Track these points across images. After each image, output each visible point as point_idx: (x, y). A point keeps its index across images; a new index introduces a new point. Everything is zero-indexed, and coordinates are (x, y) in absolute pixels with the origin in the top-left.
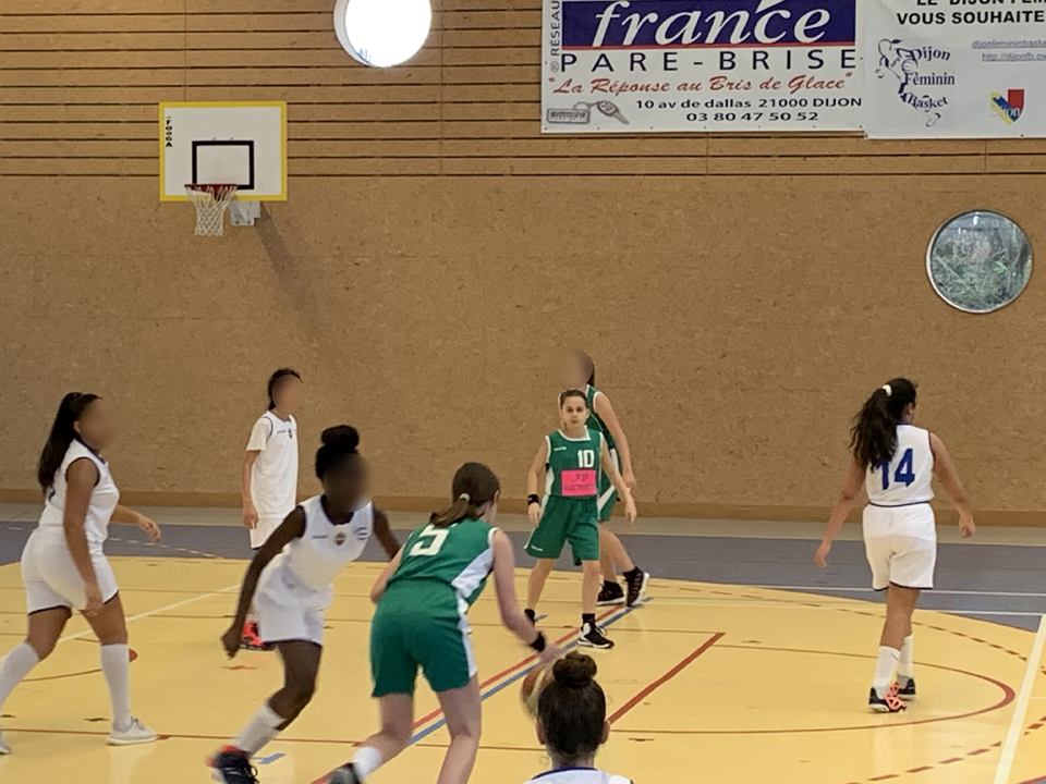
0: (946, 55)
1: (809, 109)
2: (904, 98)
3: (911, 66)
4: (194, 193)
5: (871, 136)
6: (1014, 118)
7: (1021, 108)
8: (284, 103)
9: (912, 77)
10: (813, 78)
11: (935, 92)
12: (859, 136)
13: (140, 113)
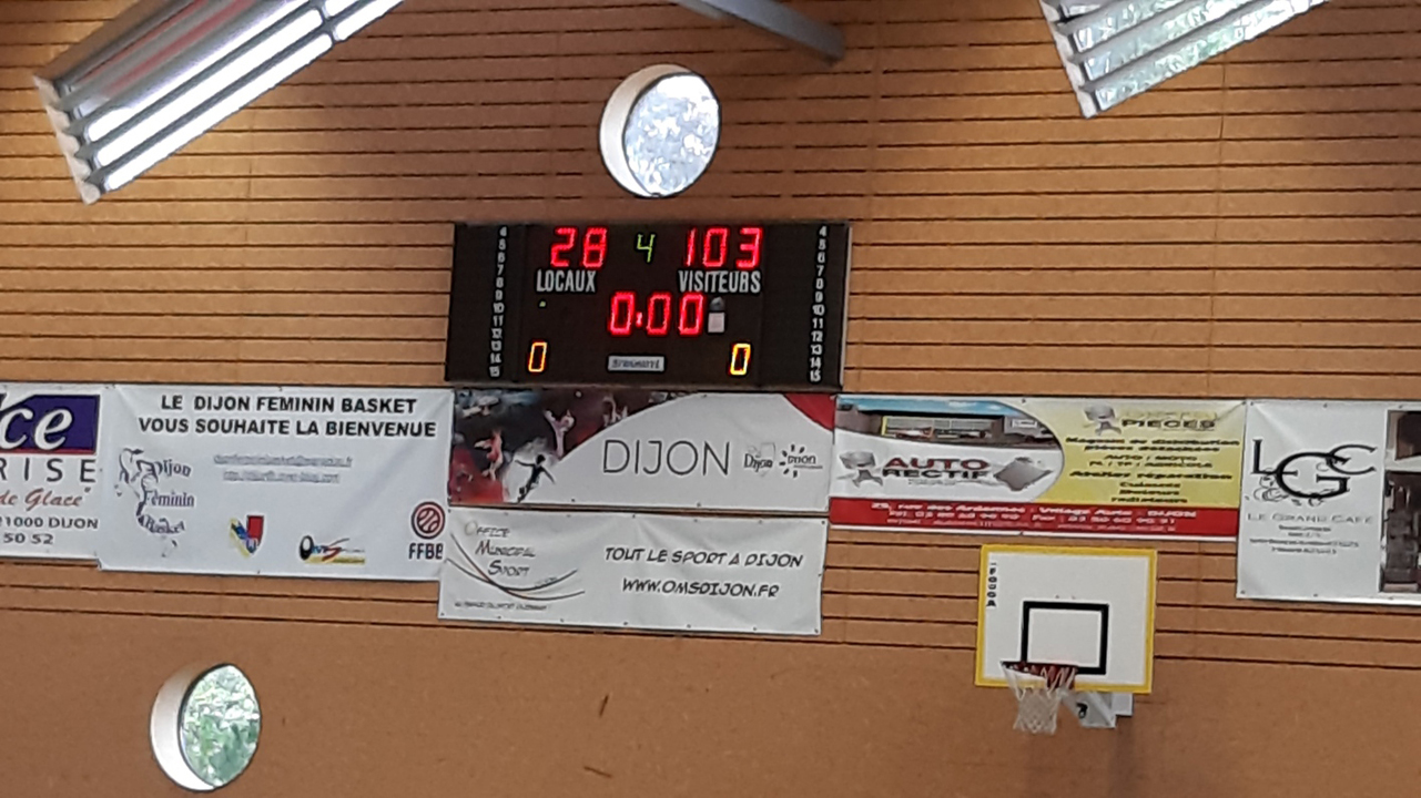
0: (186, 471)
1: (44, 530)
2: (141, 520)
3: (150, 482)
5: (106, 566)
6: (252, 550)
7: (259, 538)
9: (150, 496)
10: (50, 493)
11: (172, 514)
12: (91, 565)
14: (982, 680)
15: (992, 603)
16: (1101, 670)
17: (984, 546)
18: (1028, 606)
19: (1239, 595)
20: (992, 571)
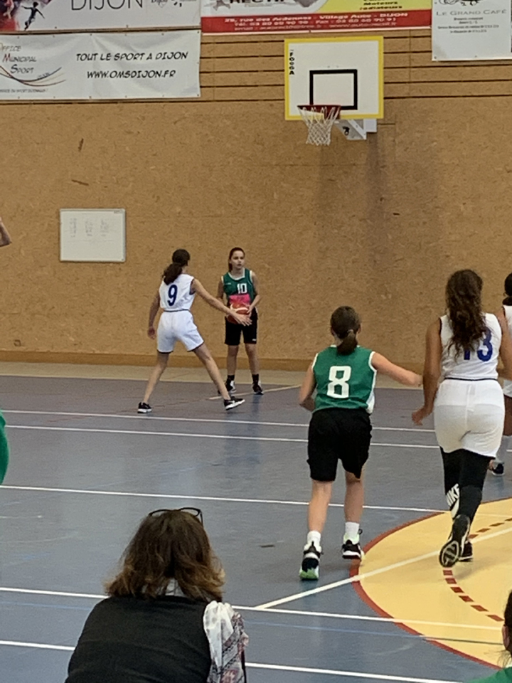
14: (289, 117)
15: (292, 73)
16: (355, 107)
17: (286, 40)
18: (312, 73)
19: (433, 60)
20: (291, 54)
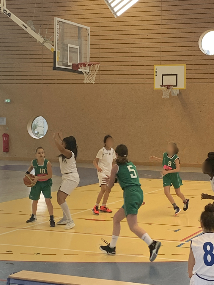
4: (162, 87)
8: (185, 65)
13: (149, 68)
